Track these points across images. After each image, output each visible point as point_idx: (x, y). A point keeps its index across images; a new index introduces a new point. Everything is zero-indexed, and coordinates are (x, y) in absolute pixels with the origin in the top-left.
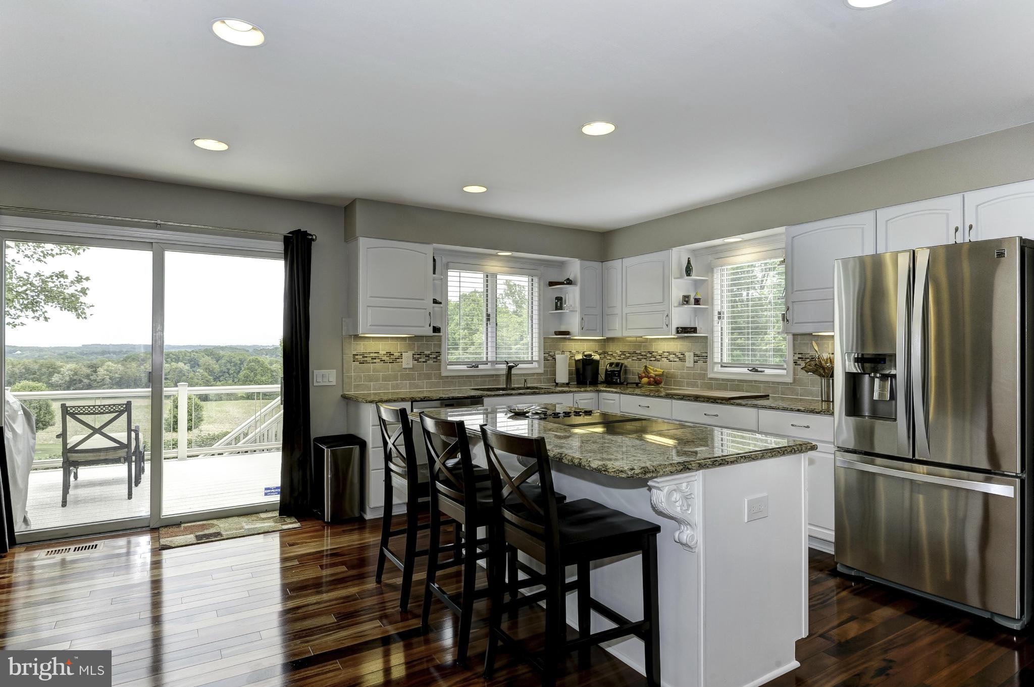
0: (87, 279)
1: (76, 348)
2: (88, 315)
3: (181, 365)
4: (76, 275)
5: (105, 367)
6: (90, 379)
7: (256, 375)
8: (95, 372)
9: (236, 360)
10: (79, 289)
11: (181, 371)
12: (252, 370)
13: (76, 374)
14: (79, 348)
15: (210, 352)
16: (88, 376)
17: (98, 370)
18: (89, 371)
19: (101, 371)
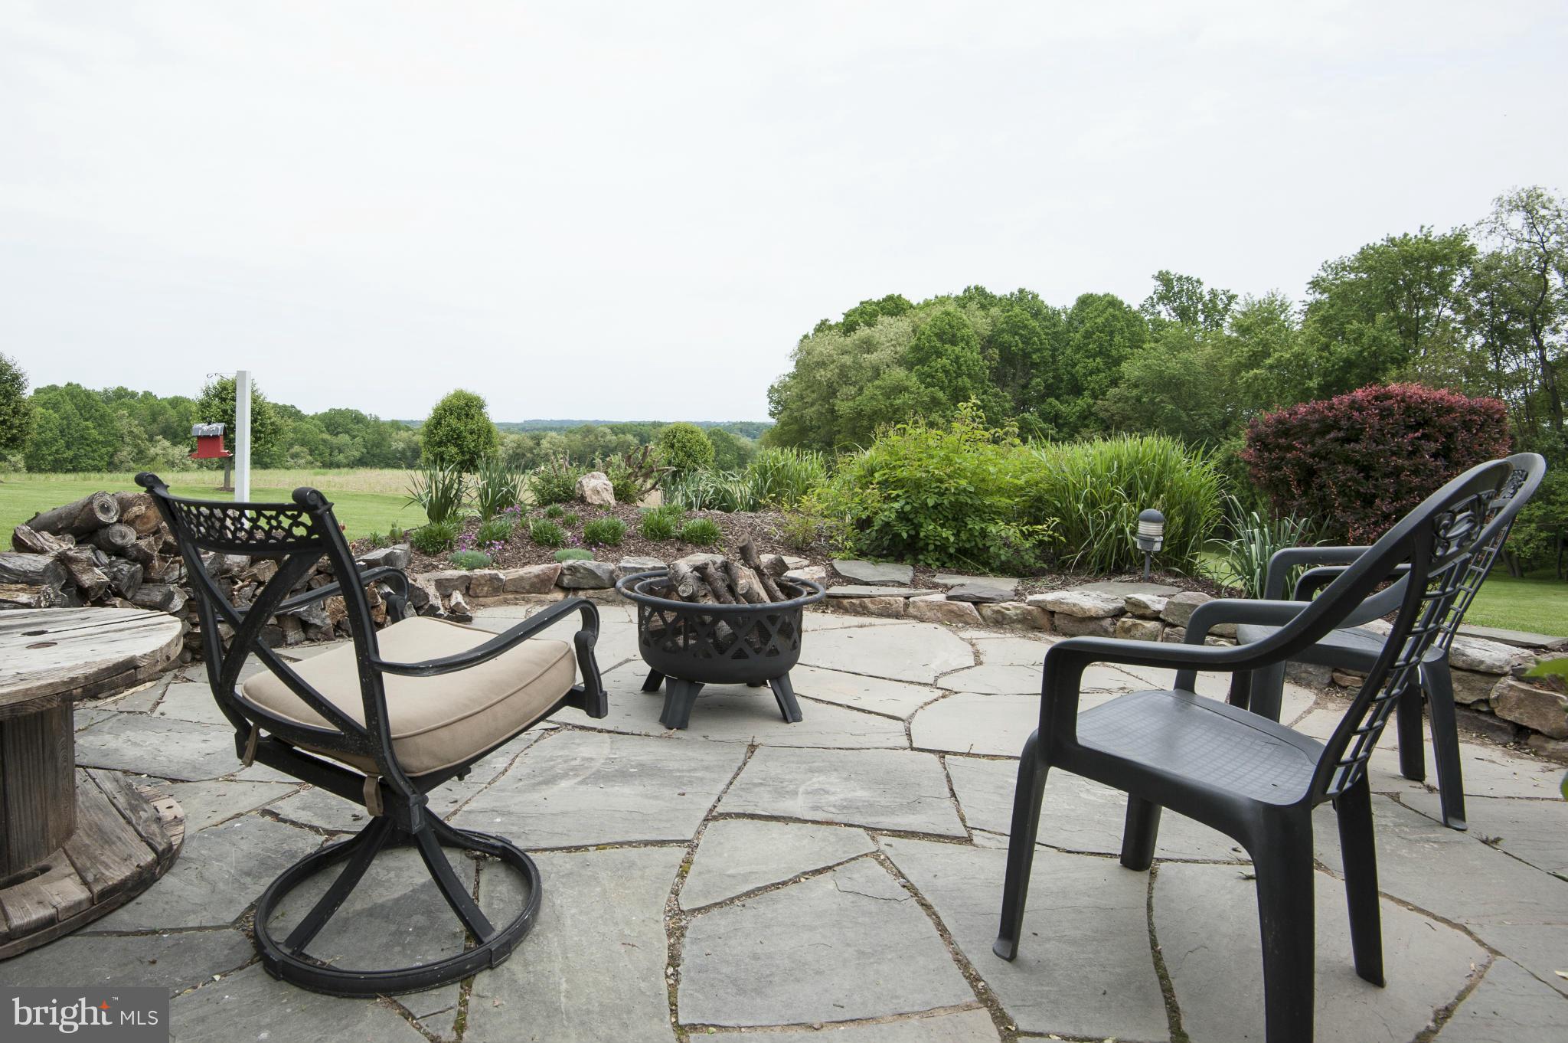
1: (517, 424)
5: (548, 439)
6: (533, 453)
8: (538, 444)
13: (519, 446)
14: (521, 424)
16: (531, 450)
17: (541, 442)
18: (531, 443)
19: (545, 443)
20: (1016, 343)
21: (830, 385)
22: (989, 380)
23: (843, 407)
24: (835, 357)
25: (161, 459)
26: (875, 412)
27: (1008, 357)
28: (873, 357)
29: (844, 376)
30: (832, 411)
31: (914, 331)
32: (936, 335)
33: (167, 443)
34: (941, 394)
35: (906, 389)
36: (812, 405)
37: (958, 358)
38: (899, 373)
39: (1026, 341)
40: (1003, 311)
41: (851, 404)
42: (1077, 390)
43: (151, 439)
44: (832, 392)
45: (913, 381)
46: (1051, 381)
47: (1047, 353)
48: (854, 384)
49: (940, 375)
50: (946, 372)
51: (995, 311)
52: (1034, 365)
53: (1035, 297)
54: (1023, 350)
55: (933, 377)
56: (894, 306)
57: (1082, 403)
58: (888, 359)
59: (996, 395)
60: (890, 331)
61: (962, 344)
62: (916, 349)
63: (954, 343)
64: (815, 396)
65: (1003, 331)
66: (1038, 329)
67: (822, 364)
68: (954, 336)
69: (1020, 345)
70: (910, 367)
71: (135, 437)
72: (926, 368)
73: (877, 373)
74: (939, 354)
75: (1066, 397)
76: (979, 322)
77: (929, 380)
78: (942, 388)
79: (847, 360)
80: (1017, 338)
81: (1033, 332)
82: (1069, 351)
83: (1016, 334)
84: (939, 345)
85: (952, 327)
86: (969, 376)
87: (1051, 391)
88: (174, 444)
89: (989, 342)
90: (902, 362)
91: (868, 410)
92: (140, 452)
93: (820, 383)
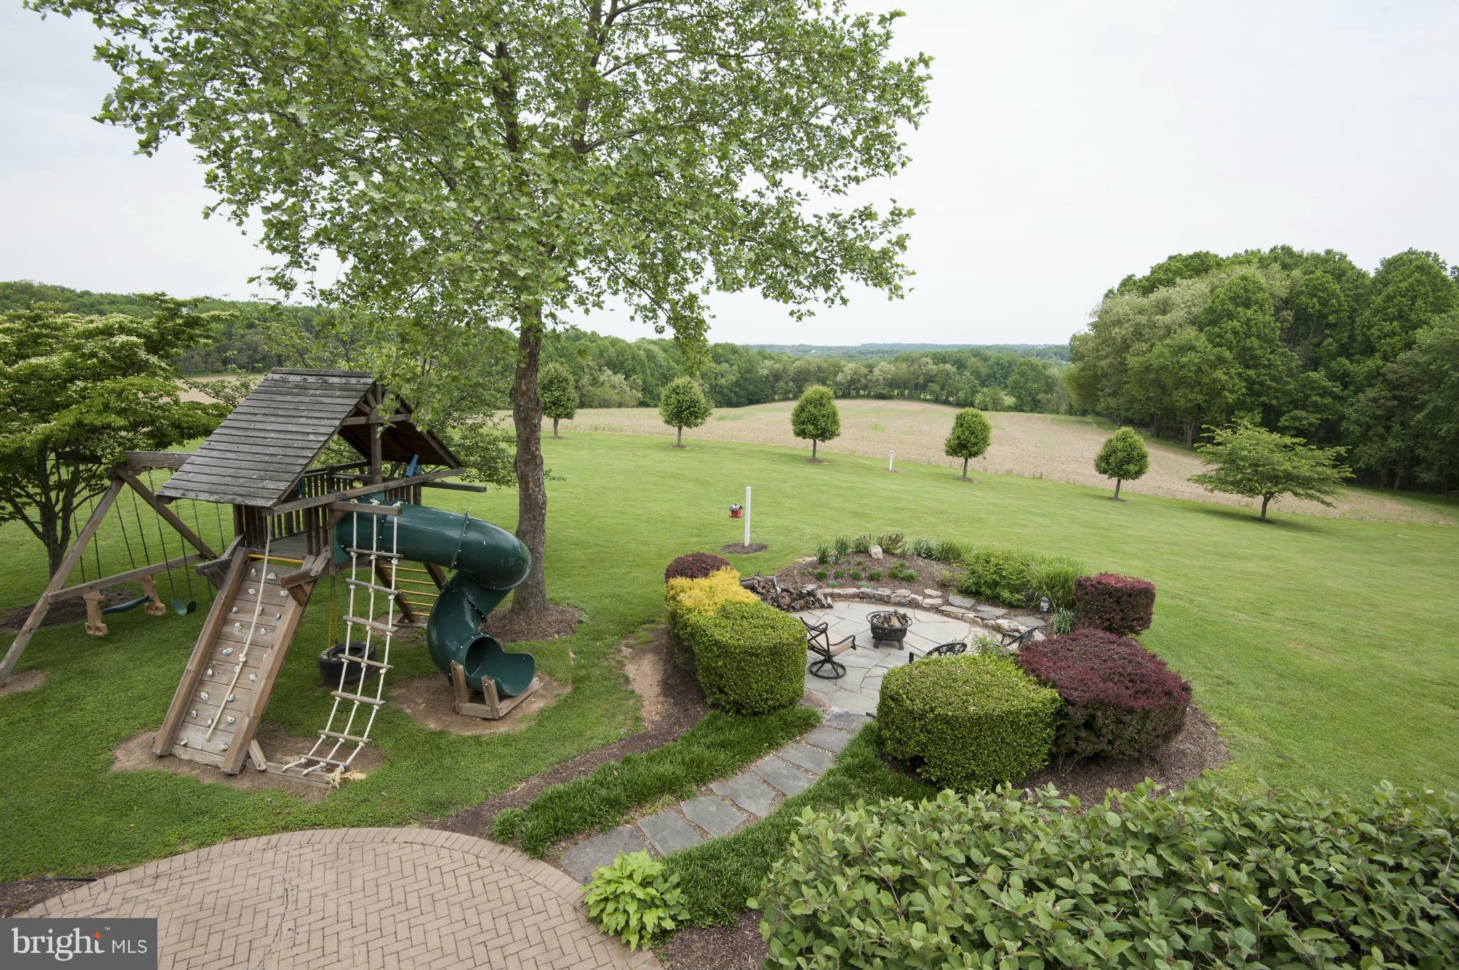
0: (911, 213)
2: (905, 291)
3: (948, 366)
4: (891, 207)
7: (1026, 382)
9: (1004, 361)
10: (894, 240)
11: (948, 374)
12: (1023, 374)
15: (977, 352)
18: (865, 371)
19: (876, 371)
20: (1314, 305)
21: (1124, 340)
22: (1281, 340)
23: (1133, 361)
24: (1131, 317)
25: (607, 384)
26: (1162, 368)
27: (1302, 316)
28: (1167, 318)
29: (1138, 333)
30: (1123, 363)
31: (1212, 291)
32: (1230, 298)
33: (610, 373)
34: (1227, 354)
35: (1193, 348)
36: (1107, 357)
37: (1249, 320)
38: (1191, 332)
39: (1324, 303)
40: (1305, 274)
41: (1141, 359)
42: (1370, 350)
43: (600, 370)
44: (1126, 346)
45: (1202, 341)
46: (1345, 340)
47: (1344, 315)
48: (1146, 341)
49: (1229, 336)
50: (1235, 333)
51: (1296, 273)
52: (1328, 326)
53: (1343, 257)
54: (1320, 311)
55: (1222, 337)
56: (1199, 265)
57: (1371, 363)
58: (1180, 320)
59: (1283, 354)
60: (1189, 292)
61: (1255, 307)
62: (1210, 311)
63: (1247, 306)
64: (1109, 349)
65: (1302, 292)
66: (1338, 291)
67: (1119, 323)
68: (1249, 299)
69: (1317, 307)
70: (1201, 327)
71: (591, 368)
72: (1216, 329)
73: (1169, 331)
74: (1231, 316)
75: (1357, 356)
76: (1278, 283)
77: (1216, 341)
78: (1230, 349)
79: (1143, 319)
80: (1315, 300)
81: (1333, 294)
82: (1367, 313)
83: (1315, 296)
84: (1231, 307)
85: (1246, 291)
86: (1258, 337)
87: (1345, 351)
88: (615, 373)
89: (1286, 303)
90: (1193, 322)
91: (1155, 364)
92: (594, 379)
93: (1114, 339)
